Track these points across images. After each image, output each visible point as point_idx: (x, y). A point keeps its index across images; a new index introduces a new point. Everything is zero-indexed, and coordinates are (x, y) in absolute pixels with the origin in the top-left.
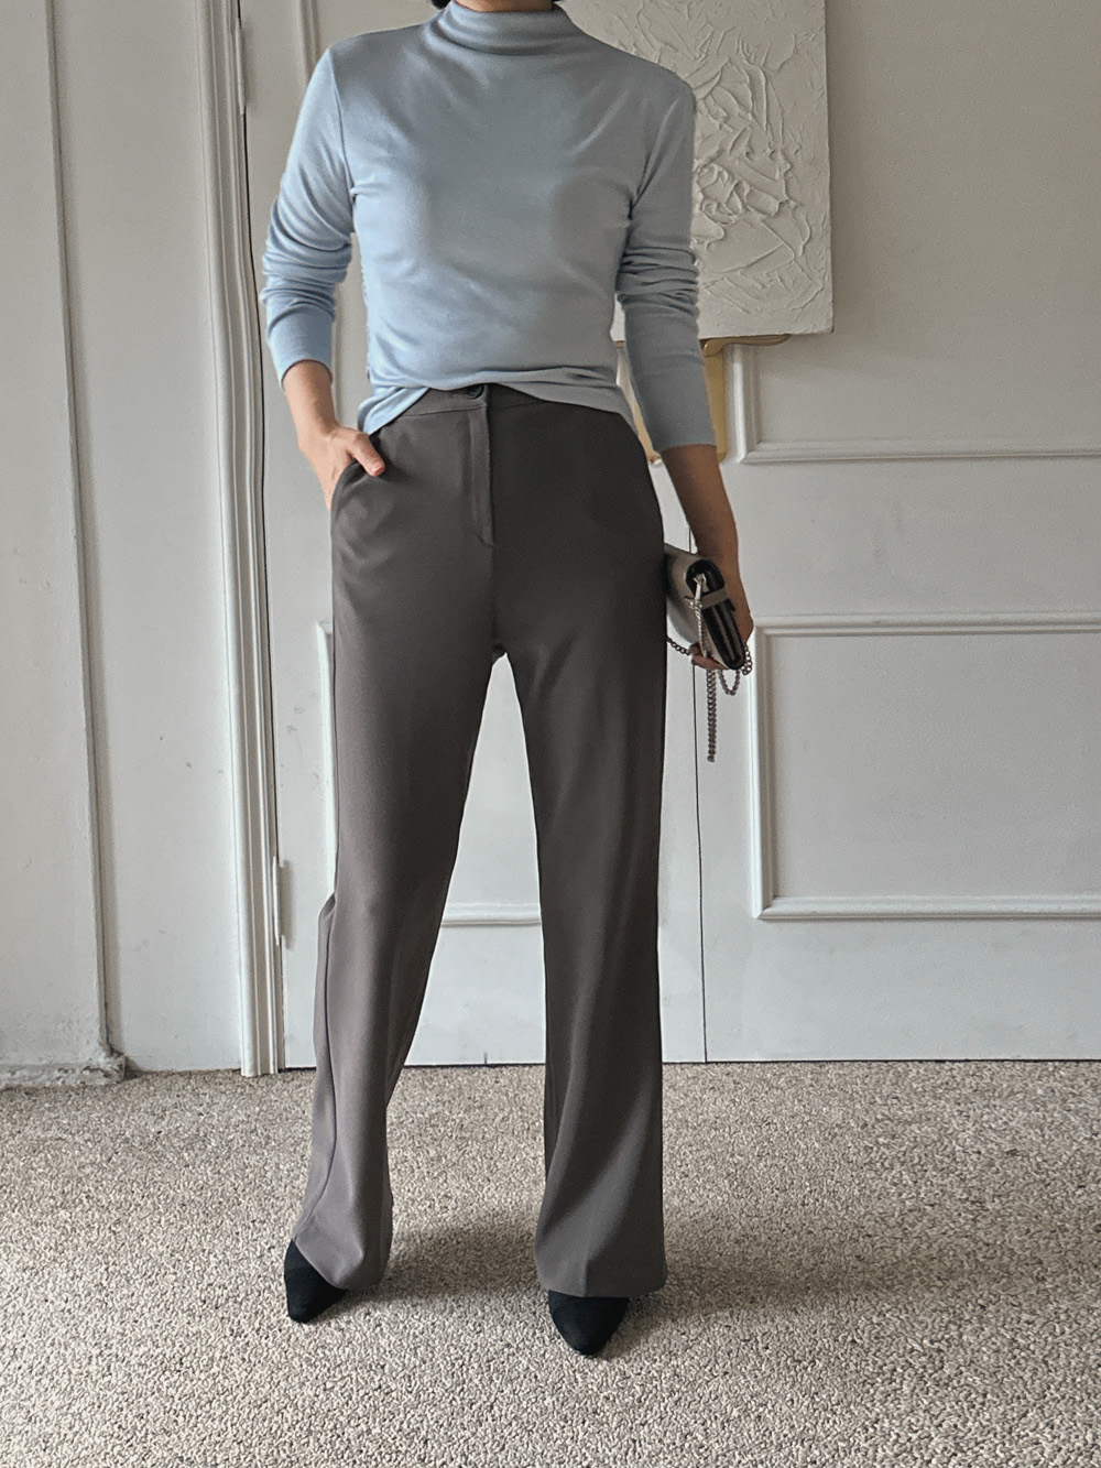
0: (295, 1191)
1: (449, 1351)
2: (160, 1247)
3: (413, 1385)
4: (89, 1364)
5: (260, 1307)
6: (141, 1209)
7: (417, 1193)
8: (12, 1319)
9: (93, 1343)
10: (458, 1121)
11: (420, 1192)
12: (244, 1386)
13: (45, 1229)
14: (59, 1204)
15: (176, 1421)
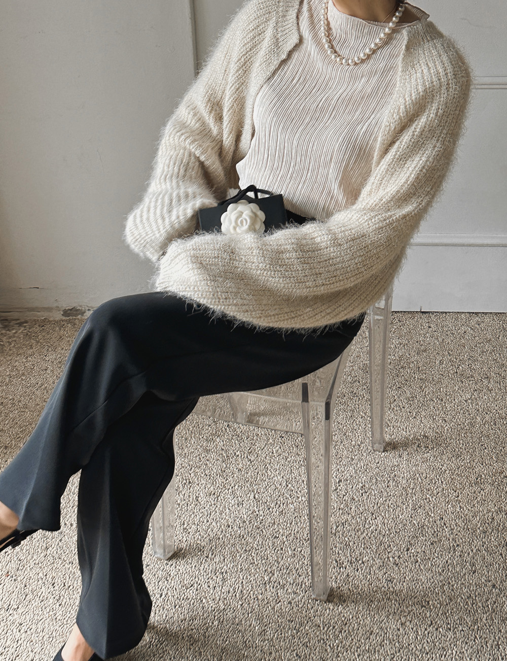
0: (341, 427)
1: (462, 588)
2: (279, 477)
3: (450, 622)
4: (266, 590)
5: (346, 539)
6: (260, 439)
7: (408, 431)
8: (214, 543)
9: (264, 570)
10: (415, 362)
11: (410, 432)
12: (356, 616)
13: (212, 456)
14: (214, 432)
15: (326, 650)
